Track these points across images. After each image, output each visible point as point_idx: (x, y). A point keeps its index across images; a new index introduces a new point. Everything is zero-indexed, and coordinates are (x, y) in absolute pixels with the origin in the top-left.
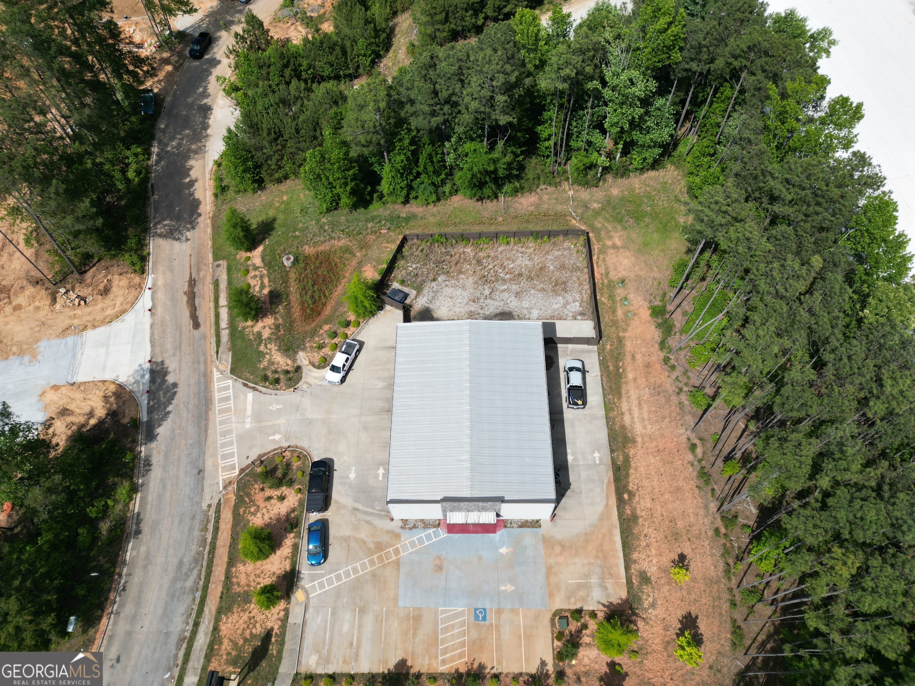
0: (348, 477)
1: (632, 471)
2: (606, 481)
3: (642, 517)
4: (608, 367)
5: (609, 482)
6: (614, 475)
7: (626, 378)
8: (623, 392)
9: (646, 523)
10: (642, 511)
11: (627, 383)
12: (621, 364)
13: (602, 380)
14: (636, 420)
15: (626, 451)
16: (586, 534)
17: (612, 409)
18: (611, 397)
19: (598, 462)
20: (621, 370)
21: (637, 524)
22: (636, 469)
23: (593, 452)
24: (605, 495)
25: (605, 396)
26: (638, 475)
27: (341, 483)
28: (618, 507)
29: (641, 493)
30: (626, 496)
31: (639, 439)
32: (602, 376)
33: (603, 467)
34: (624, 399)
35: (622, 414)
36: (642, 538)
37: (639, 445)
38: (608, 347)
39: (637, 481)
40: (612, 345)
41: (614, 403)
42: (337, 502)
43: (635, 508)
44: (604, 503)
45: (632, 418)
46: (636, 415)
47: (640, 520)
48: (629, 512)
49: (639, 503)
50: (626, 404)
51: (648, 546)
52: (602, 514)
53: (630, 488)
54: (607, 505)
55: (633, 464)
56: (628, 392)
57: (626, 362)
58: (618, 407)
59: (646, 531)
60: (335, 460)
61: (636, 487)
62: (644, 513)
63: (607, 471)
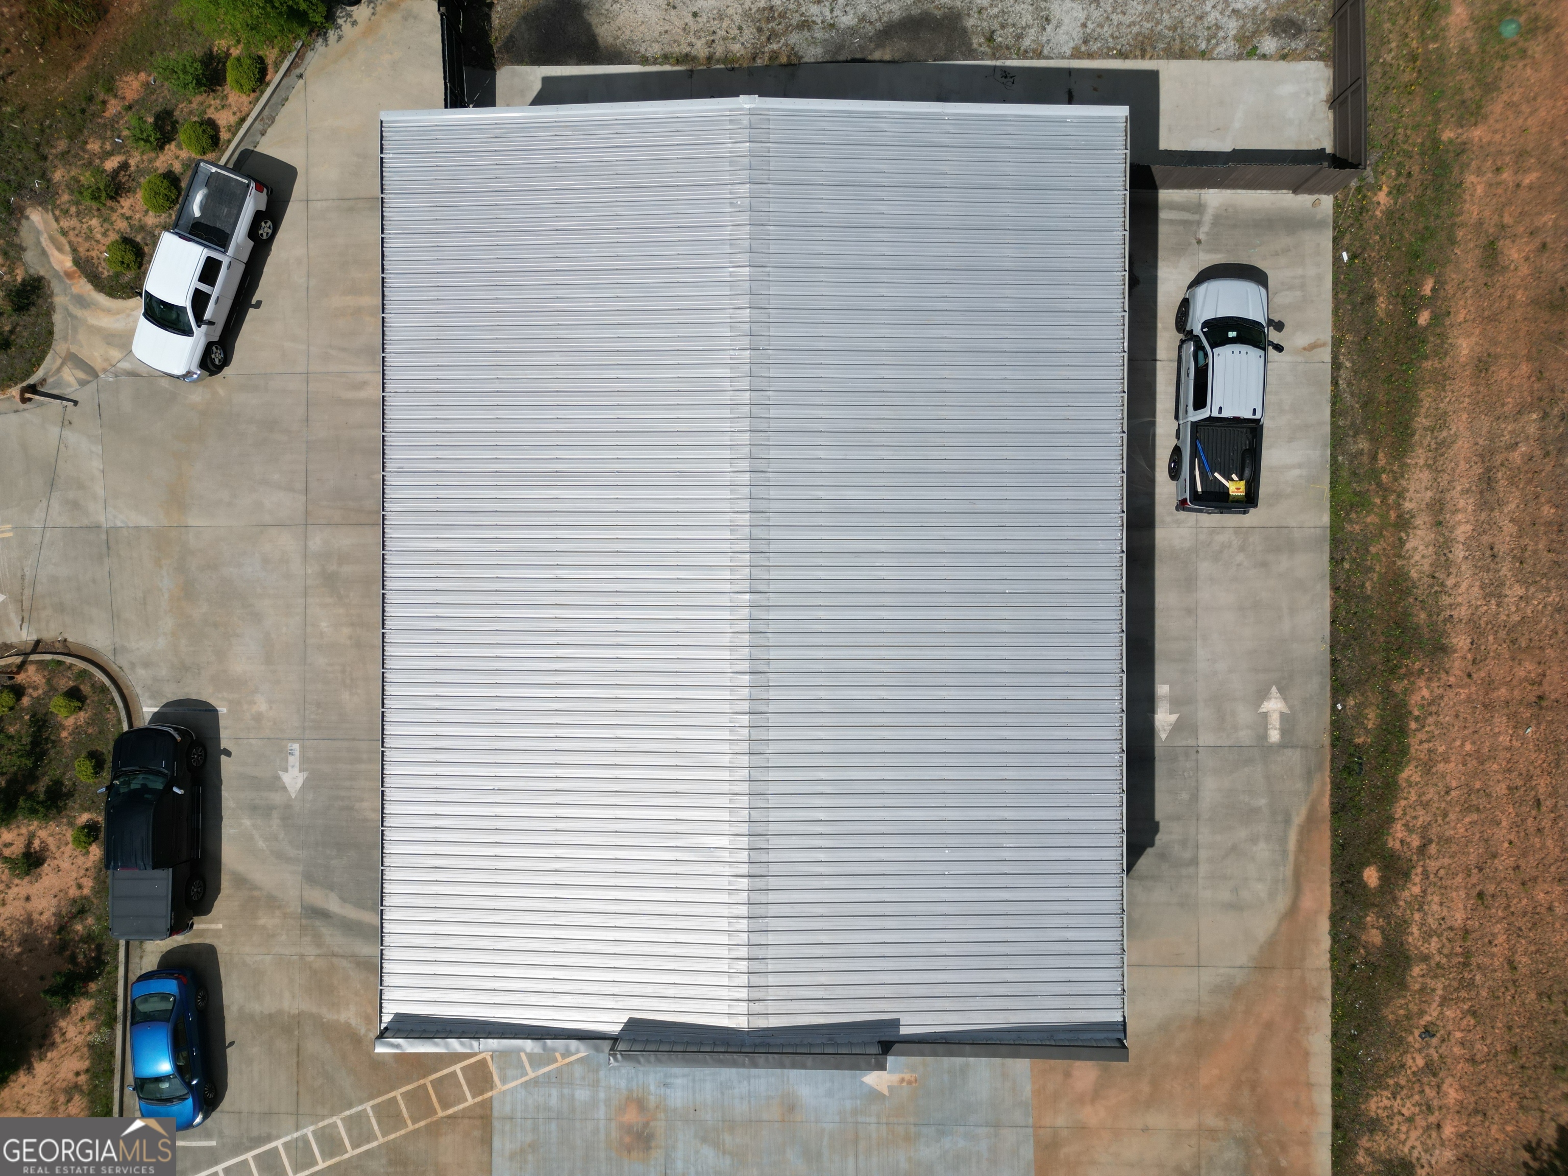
0: (276, 784)
1: (1409, 773)
2: (1299, 818)
3: (1426, 958)
4: (1370, 298)
5: (1311, 819)
6: (1336, 786)
7: (1441, 353)
8: (1421, 421)
9: (1439, 986)
10: (1428, 935)
11: (1442, 379)
12: (1427, 288)
13: (1336, 365)
14: (1459, 552)
15: (1398, 687)
16: (1198, 1021)
17: (1360, 502)
18: (1363, 444)
19: (1274, 736)
20: (1424, 318)
21: (1403, 985)
22: (1427, 768)
23: (1262, 695)
24: (1288, 871)
25: (1337, 440)
26: (1431, 794)
27: (254, 809)
28: (1336, 919)
29: (1432, 865)
30: (1371, 876)
31: (1460, 641)
32: (1337, 343)
33: (1294, 757)
34: (1419, 457)
35: (1404, 523)
36: (1415, 1039)
37: (1457, 665)
38: (1382, 197)
39: (1423, 817)
40: (1397, 191)
41: (1374, 474)
42: (240, 881)
43: (1403, 925)
44: (1282, 902)
45: (1443, 547)
46: (1463, 531)
47: (1416, 971)
48: (1375, 937)
49: (1420, 904)
50: (1425, 476)
51: (1430, 1068)
52: (1271, 943)
53: (1393, 844)
54: (1293, 910)
55: (1417, 746)
56: (1441, 420)
57: (1453, 276)
58: (1384, 490)
59: (1433, 1013)
60: (222, 710)
61: (1416, 842)
62: (1434, 943)
63: (1309, 776)
